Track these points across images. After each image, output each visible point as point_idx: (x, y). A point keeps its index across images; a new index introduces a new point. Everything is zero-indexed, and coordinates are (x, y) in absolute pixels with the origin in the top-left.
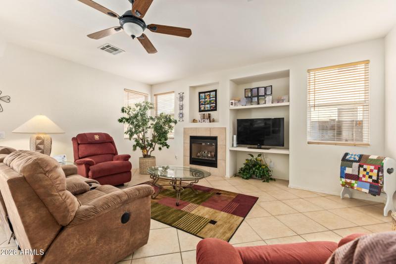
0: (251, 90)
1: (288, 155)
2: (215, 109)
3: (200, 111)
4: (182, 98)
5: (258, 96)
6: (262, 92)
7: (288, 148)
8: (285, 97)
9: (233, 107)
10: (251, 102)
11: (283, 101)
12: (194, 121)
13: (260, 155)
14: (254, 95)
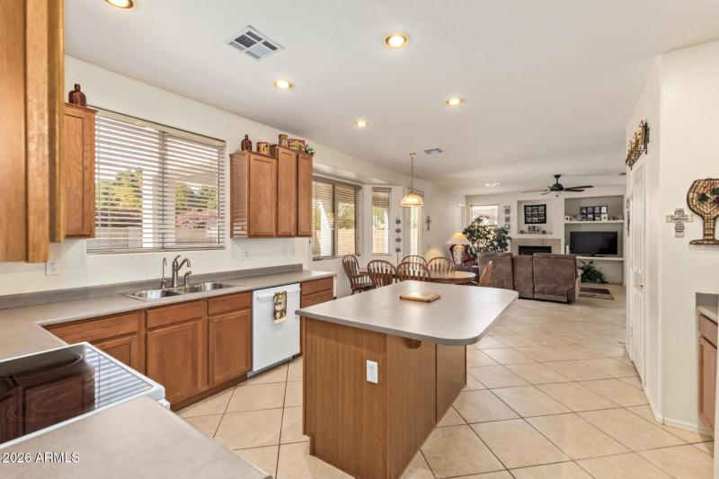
0: (587, 208)
1: (622, 262)
2: (544, 221)
3: (526, 223)
4: (508, 211)
5: (594, 214)
6: (597, 211)
7: (622, 256)
8: (620, 216)
9: (568, 222)
10: (587, 219)
11: (617, 219)
12: (522, 232)
13: (591, 262)
14: (590, 212)
